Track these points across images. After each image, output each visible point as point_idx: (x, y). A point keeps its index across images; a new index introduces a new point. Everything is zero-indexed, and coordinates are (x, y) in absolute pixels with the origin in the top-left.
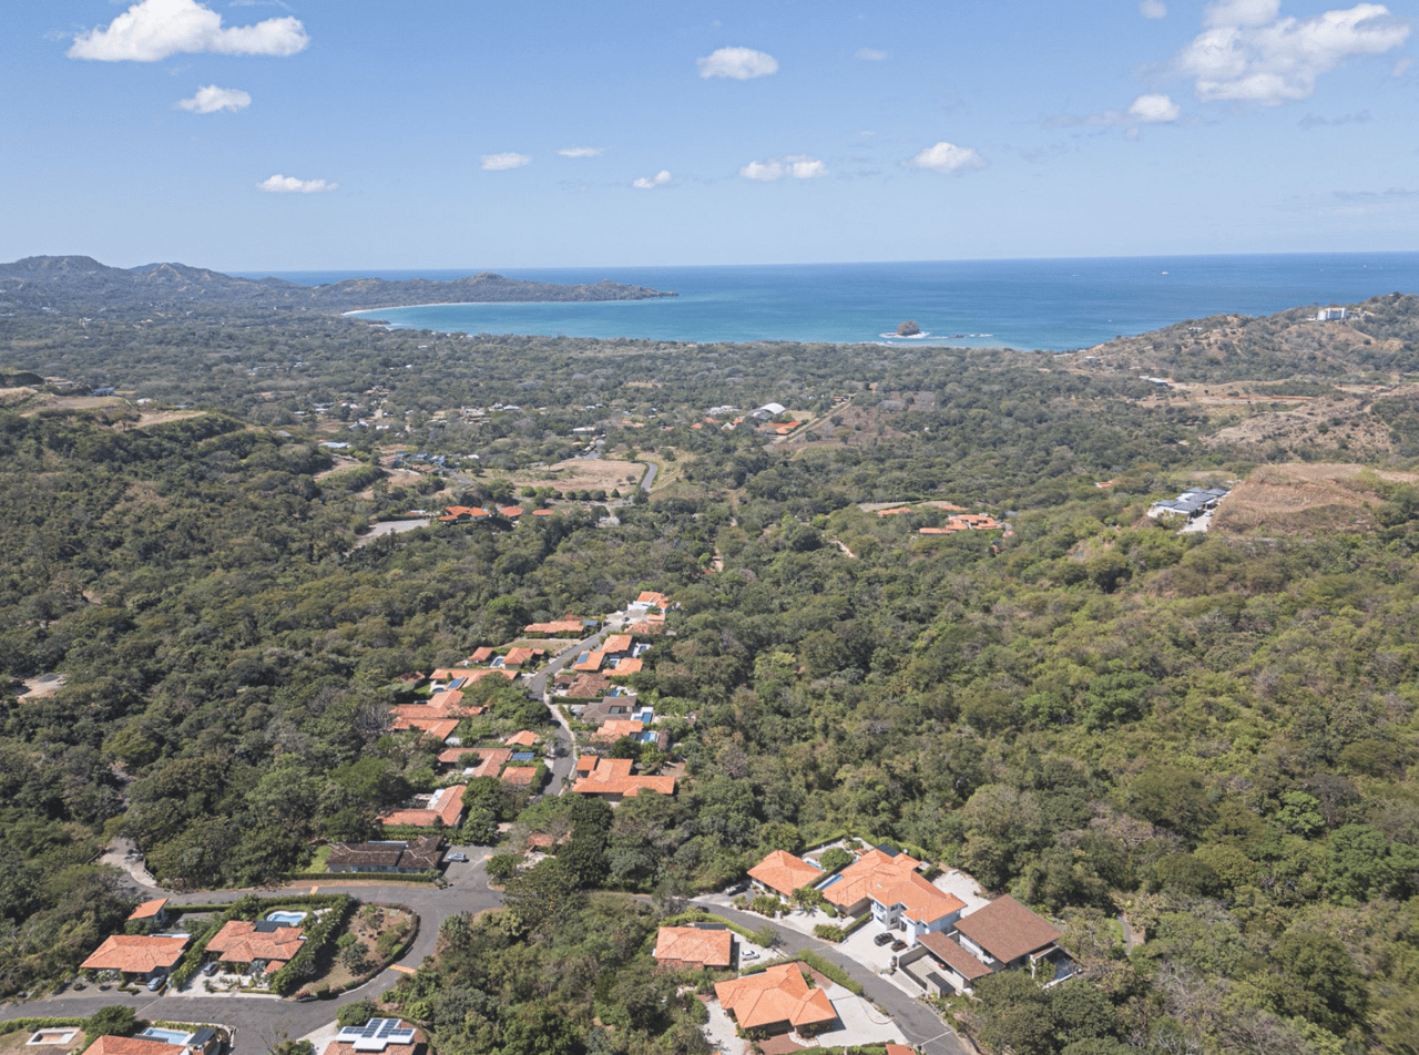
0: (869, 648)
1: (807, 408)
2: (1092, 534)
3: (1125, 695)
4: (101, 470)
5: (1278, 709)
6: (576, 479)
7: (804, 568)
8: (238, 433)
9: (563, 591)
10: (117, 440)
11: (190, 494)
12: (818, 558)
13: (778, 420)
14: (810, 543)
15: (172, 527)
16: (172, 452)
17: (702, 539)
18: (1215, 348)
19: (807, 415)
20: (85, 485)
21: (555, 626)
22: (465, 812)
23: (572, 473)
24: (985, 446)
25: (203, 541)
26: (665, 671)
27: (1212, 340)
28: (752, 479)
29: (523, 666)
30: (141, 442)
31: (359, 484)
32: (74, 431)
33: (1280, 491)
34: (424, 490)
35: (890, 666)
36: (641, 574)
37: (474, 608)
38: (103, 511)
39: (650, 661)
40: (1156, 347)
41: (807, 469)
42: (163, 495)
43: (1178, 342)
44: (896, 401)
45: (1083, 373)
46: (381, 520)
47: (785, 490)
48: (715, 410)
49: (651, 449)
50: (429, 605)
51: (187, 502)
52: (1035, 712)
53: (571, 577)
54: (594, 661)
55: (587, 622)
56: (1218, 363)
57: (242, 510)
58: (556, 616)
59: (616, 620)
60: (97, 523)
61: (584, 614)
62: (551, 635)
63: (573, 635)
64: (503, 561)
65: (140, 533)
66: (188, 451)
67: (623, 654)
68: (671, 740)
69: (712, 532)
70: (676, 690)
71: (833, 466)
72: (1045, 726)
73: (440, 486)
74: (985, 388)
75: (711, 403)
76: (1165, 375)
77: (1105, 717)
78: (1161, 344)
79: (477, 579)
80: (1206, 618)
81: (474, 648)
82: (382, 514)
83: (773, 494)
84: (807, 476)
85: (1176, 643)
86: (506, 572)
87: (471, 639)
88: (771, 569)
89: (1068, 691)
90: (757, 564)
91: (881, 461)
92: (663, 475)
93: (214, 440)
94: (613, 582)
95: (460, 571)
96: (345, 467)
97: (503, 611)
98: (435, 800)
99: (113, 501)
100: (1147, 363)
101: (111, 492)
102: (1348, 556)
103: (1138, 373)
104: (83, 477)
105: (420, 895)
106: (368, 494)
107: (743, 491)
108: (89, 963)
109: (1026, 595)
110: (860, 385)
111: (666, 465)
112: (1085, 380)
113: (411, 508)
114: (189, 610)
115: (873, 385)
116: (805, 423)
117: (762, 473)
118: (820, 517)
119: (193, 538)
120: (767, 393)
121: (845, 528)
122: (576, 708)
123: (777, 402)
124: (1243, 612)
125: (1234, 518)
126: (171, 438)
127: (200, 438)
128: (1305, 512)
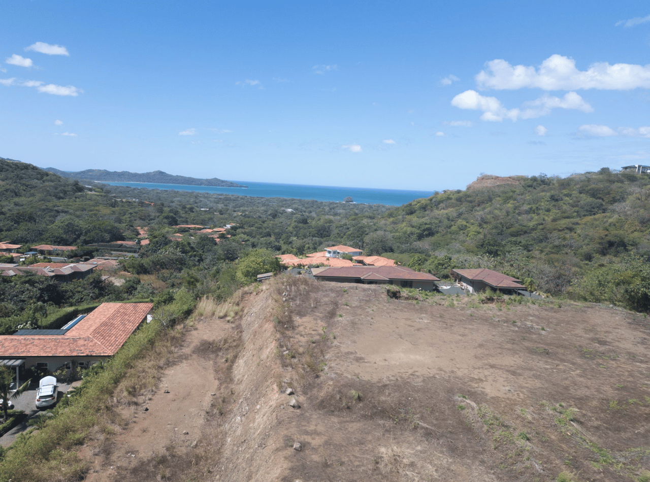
3: (428, 226)
16: (8, 170)
21: (190, 226)
37: (153, 220)
53: (198, 218)
54: (209, 231)
61: (204, 225)
63: (199, 228)
67: (221, 231)
77: (420, 236)
80: (460, 210)
96: (90, 193)
121: (320, 219)
123: (291, 209)
124: (474, 209)
128: (498, 185)
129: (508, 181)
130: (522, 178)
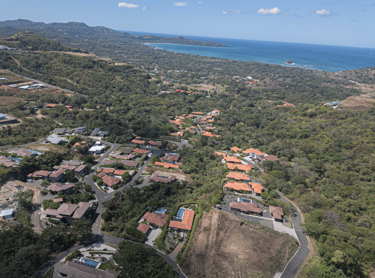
0: (259, 124)
1: (258, 79)
2: (312, 108)
3: (306, 133)
4: (110, 73)
5: (334, 138)
6: (201, 88)
7: (249, 110)
8: (133, 69)
9: (199, 107)
10: (112, 67)
11: (126, 80)
12: (253, 109)
13: (250, 81)
14: (252, 105)
15: (124, 86)
16: (122, 71)
17: (228, 103)
18: (372, 76)
19: (258, 80)
20: (108, 75)
21: (197, 113)
22: (183, 135)
23: (200, 87)
24: (300, 92)
25: (130, 89)
26: (218, 121)
27: (372, 73)
28: (241, 92)
29: (192, 118)
30: (117, 68)
31: (157, 83)
32: (104, 64)
33: (353, 102)
34: (170, 86)
35: (263, 127)
36: (215, 107)
37: (182, 108)
38: (111, 81)
39: (216, 120)
40: (356, 73)
41: (255, 92)
42: (122, 79)
43: (362, 72)
44: (281, 80)
45: (333, 78)
46: (162, 90)
47: (249, 95)
48: (235, 77)
49: (219, 84)
50: (174, 105)
51: (126, 81)
52: (288, 135)
53: (201, 105)
54: (205, 119)
55: (204, 113)
56: (372, 79)
57: (136, 84)
58: (197, 111)
59: (209, 114)
60: (111, 83)
61: (203, 112)
62: (197, 114)
63: (201, 115)
64: (187, 100)
65: (118, 86)
66: (125, 72)
67: (210, 119)
68: (218, 132)
69: (230, 102)
70: (220, 125)
71: (261, 92)
72: (290, 138)
73: (173, 86)
74: (305, 79)
75: (234, 75)
76: (356, 81)
77: (301, 137)
78: (358, 73)
79: (182, 103)
80: (327, 123)
81: (182, 114)
82: (162, 89)
83: (245, 96)
84: (254, 93)
85: (320, 127)
86: (188, 102)
87: (182, 113)
88: (242, 110)
89: (296, 133)
90: (239, 108)
91: (273, 92)
92: (221, 89)
93: (129, 70)
94: (209, 107)
95: (179, 101)
96: (153, 79)
97: (188, 108)
98: (179, 133)
99: (113, 79)
100: (352, 77)
101: (112, 77)
102: (361, 115)
103: (349, 79)
104: (107, 74)
105: (177, 143)
106: (159, 85)
107: (239, 95)
108: (132, 141)
109: (294, 117)
110: (273, 75)
111: (221, 87)
112: (333, 80)
113: (168, 89)
114: (131, 100)
115: (276, 75)
116: (257, 82)
117: (244, 91)
118: (256, 101)
119: (128, 88)
120: (249, 74)
121: (260, 103)
122: (202, 125)
123: (251, 76)
124: (335, 123)
125: (341, 106)
126: (122, 68)
127: (127, 69)
128: (356, 106)
129: (363, 103)
130: (372, 103)
